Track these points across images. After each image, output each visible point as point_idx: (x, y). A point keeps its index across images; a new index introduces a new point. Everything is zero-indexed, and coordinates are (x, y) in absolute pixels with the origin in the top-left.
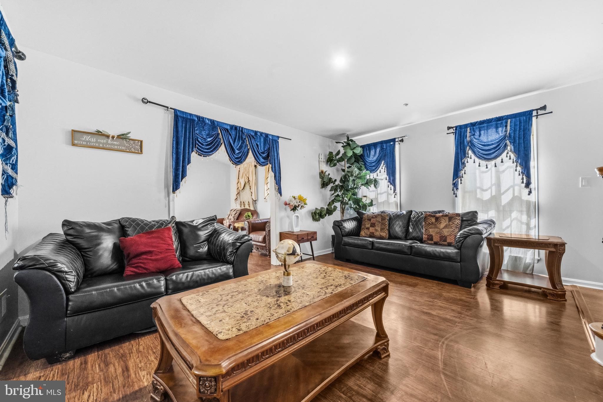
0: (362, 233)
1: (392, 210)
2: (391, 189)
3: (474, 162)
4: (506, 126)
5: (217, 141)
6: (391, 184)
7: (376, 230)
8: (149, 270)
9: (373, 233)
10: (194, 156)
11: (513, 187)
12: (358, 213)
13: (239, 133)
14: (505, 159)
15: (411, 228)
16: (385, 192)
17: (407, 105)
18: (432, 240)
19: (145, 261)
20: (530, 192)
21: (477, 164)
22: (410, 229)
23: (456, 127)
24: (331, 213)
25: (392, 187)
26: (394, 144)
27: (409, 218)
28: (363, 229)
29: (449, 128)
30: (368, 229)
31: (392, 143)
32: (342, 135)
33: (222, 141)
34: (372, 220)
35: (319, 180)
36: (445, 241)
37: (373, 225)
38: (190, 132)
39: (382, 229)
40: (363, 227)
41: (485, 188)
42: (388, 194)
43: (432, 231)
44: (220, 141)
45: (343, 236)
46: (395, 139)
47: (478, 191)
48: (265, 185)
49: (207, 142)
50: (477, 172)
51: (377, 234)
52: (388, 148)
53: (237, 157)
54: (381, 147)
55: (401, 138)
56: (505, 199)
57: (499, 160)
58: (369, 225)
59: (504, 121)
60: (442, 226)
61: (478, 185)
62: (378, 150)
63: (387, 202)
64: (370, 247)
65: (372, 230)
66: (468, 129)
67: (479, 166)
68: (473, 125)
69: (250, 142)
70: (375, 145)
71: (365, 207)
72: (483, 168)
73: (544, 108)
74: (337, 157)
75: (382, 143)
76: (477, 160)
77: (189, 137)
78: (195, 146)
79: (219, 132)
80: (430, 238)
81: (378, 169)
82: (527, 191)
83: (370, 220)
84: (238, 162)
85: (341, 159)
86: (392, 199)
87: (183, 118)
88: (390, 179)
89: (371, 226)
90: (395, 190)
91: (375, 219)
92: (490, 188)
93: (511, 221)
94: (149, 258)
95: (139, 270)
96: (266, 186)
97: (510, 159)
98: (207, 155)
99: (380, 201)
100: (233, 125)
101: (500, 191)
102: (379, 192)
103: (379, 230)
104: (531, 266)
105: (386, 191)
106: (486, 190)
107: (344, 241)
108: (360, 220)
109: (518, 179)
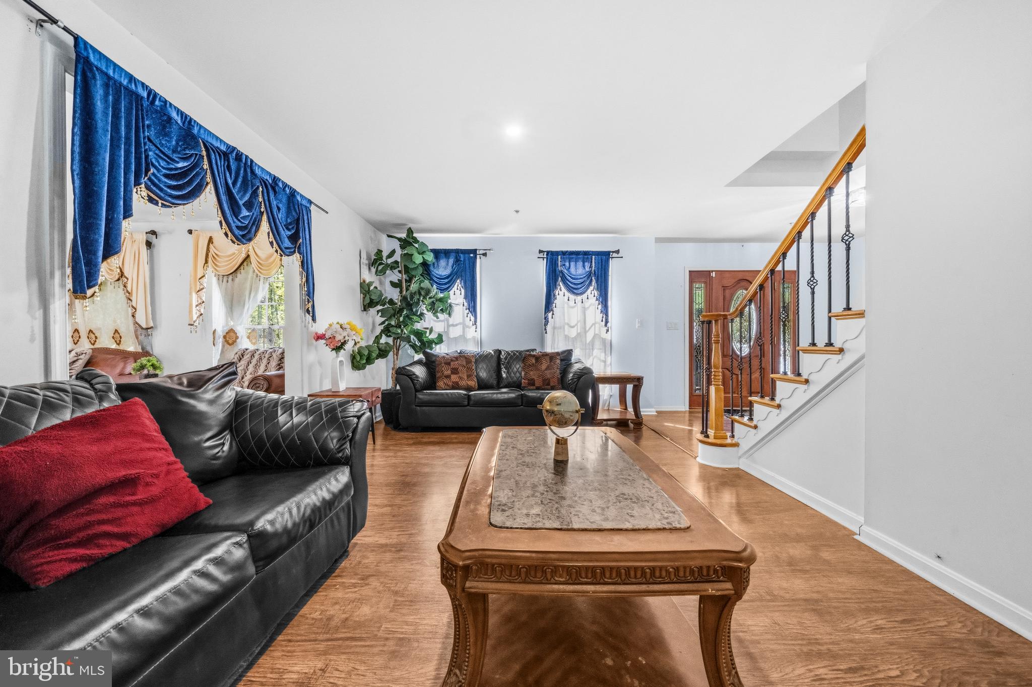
0: (440, 384)
1: (472, 349)
2: (470, 320)
3: (564, 296)
4: (591, 262)
5: (197, 174)
6: (471, 312)
7: (461, 378)
8: (135, 535)
9: (457, 383)
10: (139, 197)
11: (594, 324)
12: (425, 354)
13: (245, 170)
14: (591, 296)
15: (505, 372)
16: (460, 324)
17: (517, 212)
18: (533, 384)
19: (119, 512)
20: (608, 331)
21: (566, 298)
22: (503, 373)
23: (548, 252)
24: (384, 355)
25: (473, 318)
26: (475, 257)
27: (499, 359)
28: (439, 377)
29: (541, 252)
30: (448, 377)
31: (472, 255)
32: (399, 226)
33: (209, 178)
34: (452, 363)
35: (358, 296)
36: (548, 384)
37: (455, 371)
38: (128, 127)
39: (469, 376)
40: (438, 375)
41: (572, 325)
42: (465, 327)
43: (533, 374)
44: (204, 177)
45: (417, 391)
46: (476, 250)
47: (566, 327)
48: (191, 294)
49: (171, 169)
50: (566, 306)
51: (463, 383)
52: (467, 262)
53: (240, 224)
54: (456, 258)
55: (484, 252)
56: (590, 336)
57: (584, 296)
58: (449, 372)
59: (590, 257)
60: (544, 367)
61: (566, 321)
62: (451, 261)
63: (463, 338)
64: (466, 403)
65: (454, 378)
66: (559, 257)
67: (568, 300)
68: (564, 253)
69: (266, 198)
70: (446, 253)
71: (431, 343)
72: (572, 303)
73: (618, 252)
74: (390, 261)
75: (457, 252)
76: (567, 294)
77: (128, 138)
78: (147, 170)
79: (204, 153)
80: (532, 383)
81: (451, 289)
82: (606, 328)
83: (449, 364)
84: (243, 236)
85: (394, 266)
86: (471, 333)
87: (109, 78)
88: (469, 305)
89: (453, 373)
90: (475, 322)
91: (457, 362)
92: (576, 325)
93: (593, 359)
94: (128, 498)
95: (99, 546)
96: (194, 296)
97: (594, 296)
98: (173, 204)
99: (452, 335)
100: (234, 148)
101: (585, 328)
102: (451, 323)
103: (466, 377)
104: (608, 402)
105: (461, 321)
106: (573, 327)
107: (419, 398)
108: (430, 363)
109: (600, 316)
